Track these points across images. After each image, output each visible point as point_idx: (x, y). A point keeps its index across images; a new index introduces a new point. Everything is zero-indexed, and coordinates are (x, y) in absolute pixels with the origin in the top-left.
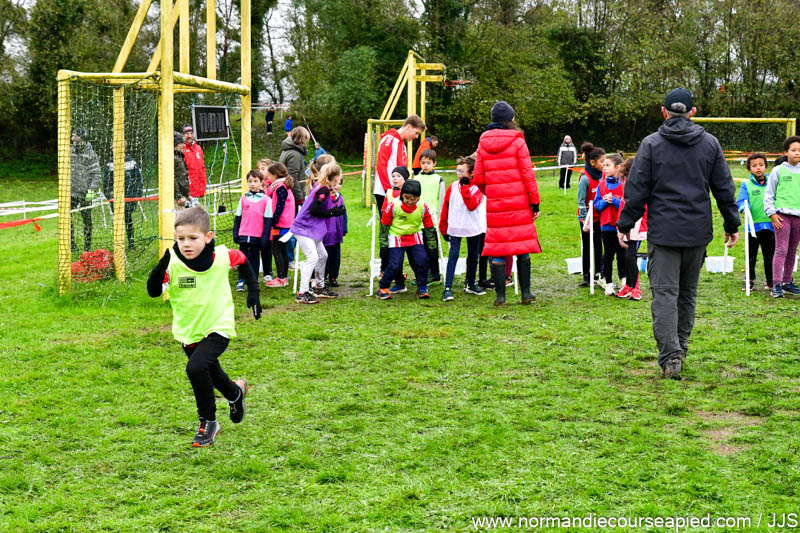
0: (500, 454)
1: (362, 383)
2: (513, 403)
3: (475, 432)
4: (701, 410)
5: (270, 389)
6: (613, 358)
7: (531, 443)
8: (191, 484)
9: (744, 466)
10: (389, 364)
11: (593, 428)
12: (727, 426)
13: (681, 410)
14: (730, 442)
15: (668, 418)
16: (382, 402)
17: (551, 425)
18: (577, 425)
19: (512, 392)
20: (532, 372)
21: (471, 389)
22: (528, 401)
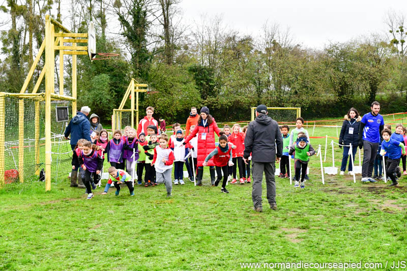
0: (211, 245)
1: (146, 222)
2: (210, 227)
3: (199, 238)
4: (283, 228)
5: (110, 225)
7: (222, 241)
9: (303, 246)
10: (154, 214)
11: (244, 235)
12: (294, 233)
13: (276, 227)
14: (296, 238)
15: (272, 231)
16: (158, 228)
17: (227, 234)
18: (237, 234)
19: (208, 223)
20: (213, 215)
21: (191, 223)
22: (216, 226)
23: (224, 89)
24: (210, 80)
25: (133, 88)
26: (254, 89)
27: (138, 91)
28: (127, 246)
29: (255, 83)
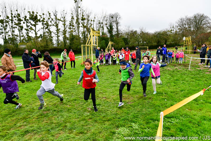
23: (130, 43)
24: (127, 41)
25: (110, 43)
26: (137, 43)
27: (111, 44)
28: (109, 77)
29: (137, 41)
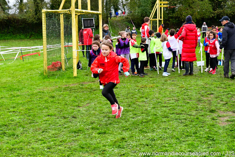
2: (164, 109)
3: (149, 118)
4: (221, 111)
5: (95, 104)
6: (200, 94)
7: (165, 122)
8: (61, 134)
10: (133, 96)
11: (185, 116)
12: (227, 116)
13: (214, 111)
14: (226, 121)
15: (209, 114)
17: (173, 116)
18: (181, 116)
19: (165, 105)
20: (174, 98)
21: (154, 104)
22: (169, 108)
25: (159, 5)
27: (163, 6)
28: (92, 123)
